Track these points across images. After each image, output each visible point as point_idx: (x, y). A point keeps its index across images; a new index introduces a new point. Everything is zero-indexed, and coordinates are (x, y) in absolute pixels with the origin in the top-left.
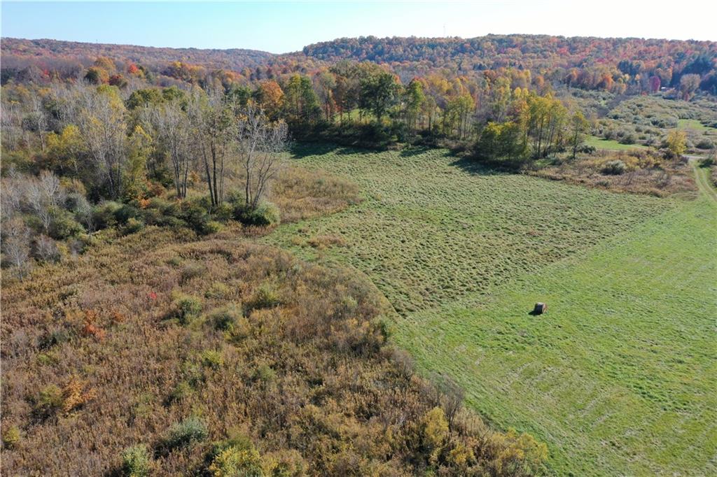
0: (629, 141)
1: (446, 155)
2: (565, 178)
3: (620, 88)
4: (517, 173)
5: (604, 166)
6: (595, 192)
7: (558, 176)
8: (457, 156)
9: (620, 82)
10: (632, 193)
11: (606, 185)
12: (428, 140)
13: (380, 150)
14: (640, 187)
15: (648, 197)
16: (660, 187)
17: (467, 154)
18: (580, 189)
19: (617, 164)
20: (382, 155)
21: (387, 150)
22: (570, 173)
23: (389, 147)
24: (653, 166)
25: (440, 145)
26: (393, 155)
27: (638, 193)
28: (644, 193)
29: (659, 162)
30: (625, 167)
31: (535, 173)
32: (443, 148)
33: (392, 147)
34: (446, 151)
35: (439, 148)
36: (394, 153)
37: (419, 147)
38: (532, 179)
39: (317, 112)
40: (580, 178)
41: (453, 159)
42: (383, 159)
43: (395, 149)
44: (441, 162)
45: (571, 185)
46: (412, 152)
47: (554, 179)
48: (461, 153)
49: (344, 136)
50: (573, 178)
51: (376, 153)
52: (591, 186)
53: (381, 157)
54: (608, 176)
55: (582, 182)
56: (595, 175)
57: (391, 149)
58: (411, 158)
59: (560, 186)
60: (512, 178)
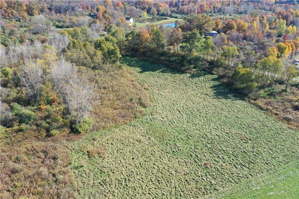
1: (214, 80)
2: (268, 109)
4: (244, 100)
7: (265, 107)
8: (220, 82)
11: (288, 120)
13: (183, 72)
17: (225, 81)
18: (271, 122)
21: (186, 73)
25: (214, 72)
31: (253, 102)
32: (215, 74)
34: (216, 76)
35: (213, 74)
36: (189, 75)
37: (203, 73)
38: (249, 106)
39: (163, 46)
40: (277, 111)
41: (217, 83)
42: (181, 79)
43: (190, 73)
44: (209, 85)
45: (269, 115)
46: (198, 76)
47: (262, 109)
48: (222, 80)
49: (171, 62)
50: (272, 111)
51: (180, 74)
52: (279, 119)
53: (181, 77)
54: (296, 112)
55: (276, 114)
56: (288, 109)
57: (188, 73)
58: (196, 80)
59: (262, 116)
60: (239, 103)
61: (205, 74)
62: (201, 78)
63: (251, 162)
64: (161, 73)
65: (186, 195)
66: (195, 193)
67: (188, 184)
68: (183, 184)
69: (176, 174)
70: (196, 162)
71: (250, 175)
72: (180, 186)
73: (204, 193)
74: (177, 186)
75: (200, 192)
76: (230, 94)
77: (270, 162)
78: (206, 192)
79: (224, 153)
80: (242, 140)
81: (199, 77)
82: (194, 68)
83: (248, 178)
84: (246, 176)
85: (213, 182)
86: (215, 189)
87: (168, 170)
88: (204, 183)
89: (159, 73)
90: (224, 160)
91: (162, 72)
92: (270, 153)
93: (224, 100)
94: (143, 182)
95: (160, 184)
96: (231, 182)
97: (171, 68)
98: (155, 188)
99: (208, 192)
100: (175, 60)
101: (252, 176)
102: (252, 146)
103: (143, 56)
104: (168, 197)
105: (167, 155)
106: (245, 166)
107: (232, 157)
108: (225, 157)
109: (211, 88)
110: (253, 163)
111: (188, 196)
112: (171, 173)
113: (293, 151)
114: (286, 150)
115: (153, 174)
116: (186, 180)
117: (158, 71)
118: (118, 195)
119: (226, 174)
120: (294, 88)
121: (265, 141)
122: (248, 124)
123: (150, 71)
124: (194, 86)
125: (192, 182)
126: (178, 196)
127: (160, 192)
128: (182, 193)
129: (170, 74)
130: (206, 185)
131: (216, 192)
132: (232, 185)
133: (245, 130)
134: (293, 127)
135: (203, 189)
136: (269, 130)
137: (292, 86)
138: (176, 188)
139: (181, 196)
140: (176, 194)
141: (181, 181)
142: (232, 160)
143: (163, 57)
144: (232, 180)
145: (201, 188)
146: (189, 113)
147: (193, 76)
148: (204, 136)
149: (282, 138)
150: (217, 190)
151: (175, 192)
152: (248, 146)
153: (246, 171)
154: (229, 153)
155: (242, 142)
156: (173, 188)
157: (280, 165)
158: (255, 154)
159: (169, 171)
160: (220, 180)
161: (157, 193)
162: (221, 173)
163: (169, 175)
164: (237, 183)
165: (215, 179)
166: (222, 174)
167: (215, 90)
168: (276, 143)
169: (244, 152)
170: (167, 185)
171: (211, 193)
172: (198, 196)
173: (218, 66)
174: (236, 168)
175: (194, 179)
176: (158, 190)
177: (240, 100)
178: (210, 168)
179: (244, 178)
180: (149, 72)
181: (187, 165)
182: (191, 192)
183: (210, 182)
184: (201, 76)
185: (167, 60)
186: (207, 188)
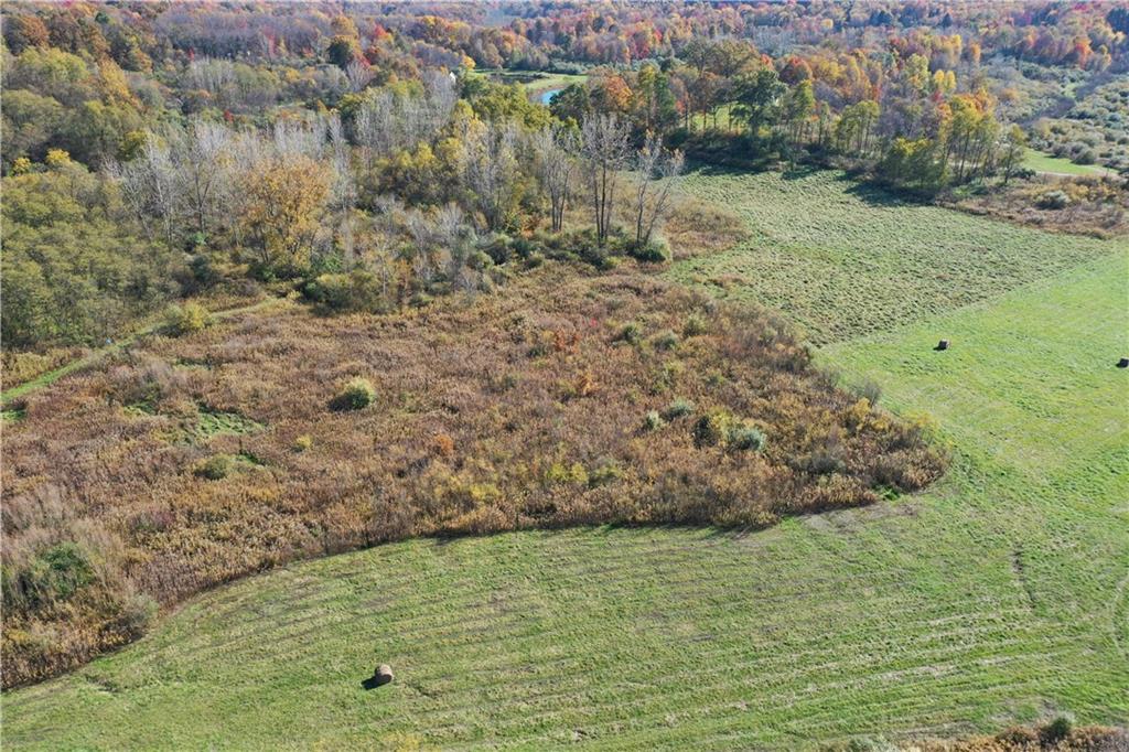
0: (1086, 160)
1: (841, 179)
2: (989, 213)
3: (1101, 62)
4: (931, 205)
5: (1041, 198)
6: (1025, 231)
7: (982, 210)
8: (855, 181)
9: (1102, 52)
10: (1069, 233)
11: (1039, 223)
12: (817, 157)
13: (757, 170)
14: (1079, 226)
15: (1088, 239)
16: (1105, 226)
17: (868, 177)
18: (1006, 228)
19: (1058, 196)
20: (761, 177)
21: (767, 170)
22: (997, 205)
23: (769, 167)
24: (1105, 198)
25: (833, 164)
26: (774, 177)
27: (1077, 233)
28: (1084, 234)
29: (1114, 193)
30: (1068, 200)
31: (952, 205)
32: (837, 169)
33: (773, 167)
34: (840, 173)
35: (832, 168)
36: (775, 174)
37: (808, 168)
38: (948, 212)
40: (1008, 213)
41: (852, 184)
43: (777, 170)
44: (837, 189)
45: (996, 220)
46: (800, 174)
47: (977, 213)
48: (861, 177)
49: (710, 151)
50: (999, 213)
51: (753, 174)
52: (1021, 223)
53: (760, 180)
54: (1045, 211)
55: (1010, 218)
56: (1028, 209)
57: (774, 170)
58: (799, 181)
59: (981, 222)
60: (924, 210)
61: (814, 171)
62: (810, 178)
76: (896, 199)
81: (802, 176)
82: (783, 158)
91: (706, 174)
97: (723, 165)
109: (846, 192)
129: (727, 176)
134: (1052, 231)
147: (787, 176)
167: (858, 195)
177: (921, 205)
184: (806, 174)
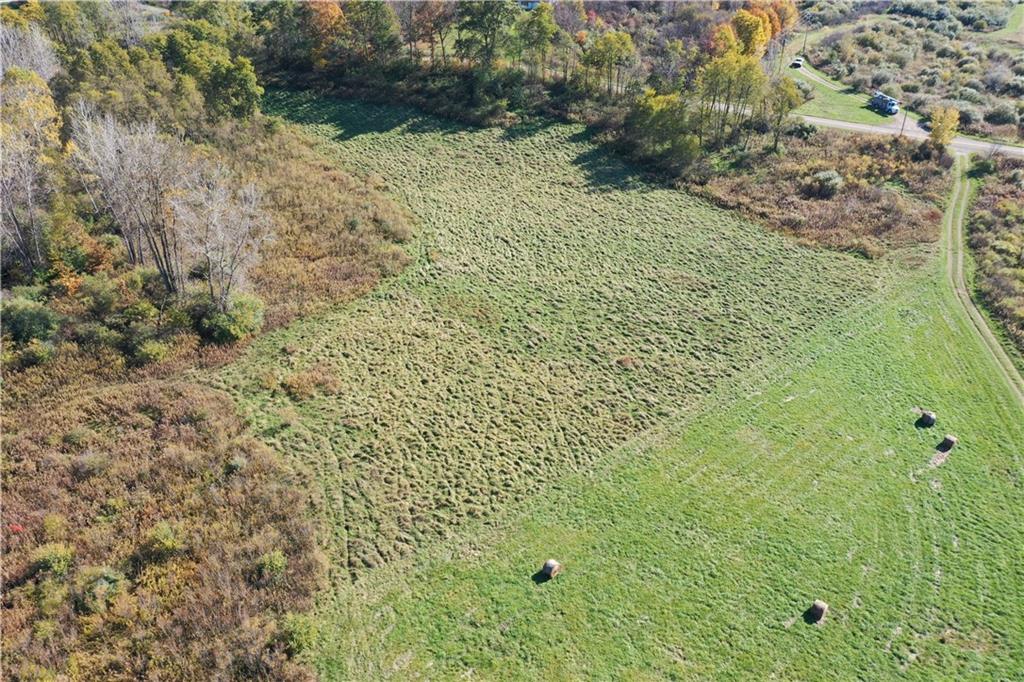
1: (575, 138)
2: (739, 204)
4: (672, 187)
7: (731, 199)
8: (594, 143)
11: (794, 226)
13: (478, 125)
14: (845, 233)
15: (851, 258)
17: (610, 138)
18: (753, 235)
21: (490, 126)
23: (493, 120)
25: (572, 116)
28: (847, 249)
31: (698, 189)
32: (577, 122)
33: (497, 121)
34: (579, 129)
35: (569, 122)
36: (498, 132)
37: (540, 120)
38: (691, 203)
39: (392, 44)
40: (763, 206)
41: (587, 148)
42: (479, 146)
43: (501, 125)
44: (566, 156)
45: (745, 220)
46: (528, 131)
47: (724, 206)
48: (601, 137)
49: (431, 95)
50: (752, 206)
51: (471, 132)
52: (773, 226)
53: (477, 142)
54: (809, 202)
55: (763, 215)
56: (790, 199)
57: (496, 125)
58: (523, 144)
59: (727, 223)
60: (660, 194)
61: (546, 126)
62: (539, 138)
63: (729, 339)
64: (409, 136)
65: (595, 441)
66: (616, 431)
67: (593, 415)
68: (581, 417)
69: (554, 399)
70: (596, 363)
71: (734, 367)
72: (574, 422)
73: (636, 426)
74: (566, 424)
75: (626, 427)
76: (633, 176)
77: (772, 332)
78: (642, 423)
79: (659, 330)
80: (693, 290)
81: (530, 135)
82: (511, 108)
83: (729, 375)
84: (724, 371)
85: (652, 399)
86: (660, 414)
87: (529, 392)
88: (631, 406)
89: (403, 134)
90: (662, 346)
91: (413, 129)
92: (767, 312)
93: (617, 192)
94: (476, 432)
95: (520, 427)
96: (695, 392)
97: (438, 116)
98: (513, 440)
99: (647, 422)
100: (443, 89)
101: (738, 369)
102: (721, 301)
103: (332, 84)
104: (552, 452)
105: (514, 359)
106: (718, 351)
107: (681, 335)
108: (664, 338)
109: (575, 163)
110: (735, 342)
111: (602, 441)
112: (540, 399)
113: (819, 297)
114: (802, 298)
115: (493, 408)
116: (586, 408)
117: (399, 129)
118: (420, 473)
119: (677, 377)
120: (795, 139)
121: (749, 285)
122: (699, 250)
123: (371, 130)
124: (523, 165)
125: (600, 410)
126: (576, 445)
127: (529, 446)
128: (584, 438)
129: (439, 135)
130: (636, 410)
131: (665, 420)
132: (697, 399)
133: (694, 265)
134: (808, 243)
135: (632, 419)
136: (754, 257)
137: (790, 133)
138: (564, 429)
139: (582, 443)
140: (569, 443)
141: (573, 411)
142: (681, 343)
143: (401, 80)
144: (694, 387)
145: (627, 418)
146: (535, 241)
147: (511, 134)
148: (596, 296)
149: (787, 271)
150: (666, 415)
151: (566, 439)
152: (713, 304)
153: (721, 362)
154: (672, 328)
155: (694, 295)
156: (559, 431)
157: (795, 334)
158: (733, 318)
159: (533, 396)
160: (665, 392)
161: (521, 449)
162: (665, 376)
163: (537, 404)
164: (709, 392)
165: (654, 391)
166: (668, 378)
167: (589, 168)
168: (776, 285)
169: (707, 319)
170: (539, 426)
171: (653, 423)
172: (626, 436)
173: (579, 97)
174: (698, 358)
175: (602, 402)
176: (521, 443)
177: (663, 188)
178: (634, 369)
179: (722, 377)
180: (370, 135)
181: (574, 373)
182: (606, 432)
183: (644, 400)
184: (536, 130)
185: (418, 92)
186: (641, 416)
